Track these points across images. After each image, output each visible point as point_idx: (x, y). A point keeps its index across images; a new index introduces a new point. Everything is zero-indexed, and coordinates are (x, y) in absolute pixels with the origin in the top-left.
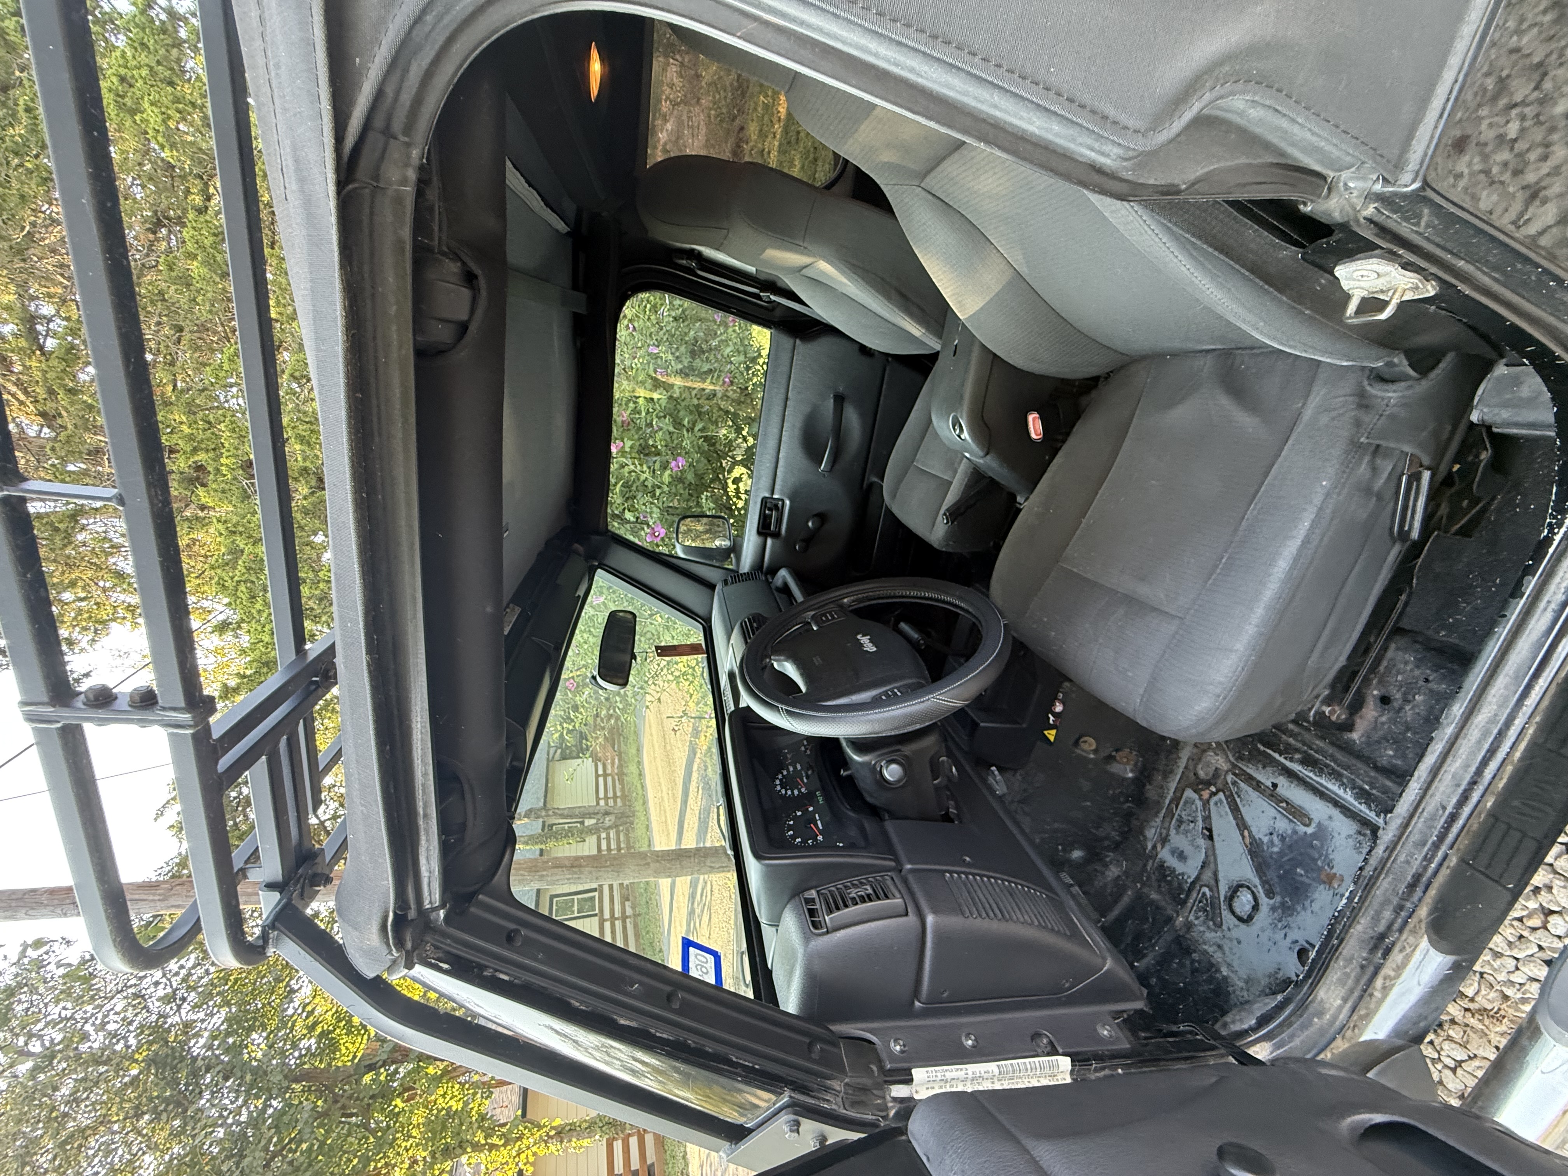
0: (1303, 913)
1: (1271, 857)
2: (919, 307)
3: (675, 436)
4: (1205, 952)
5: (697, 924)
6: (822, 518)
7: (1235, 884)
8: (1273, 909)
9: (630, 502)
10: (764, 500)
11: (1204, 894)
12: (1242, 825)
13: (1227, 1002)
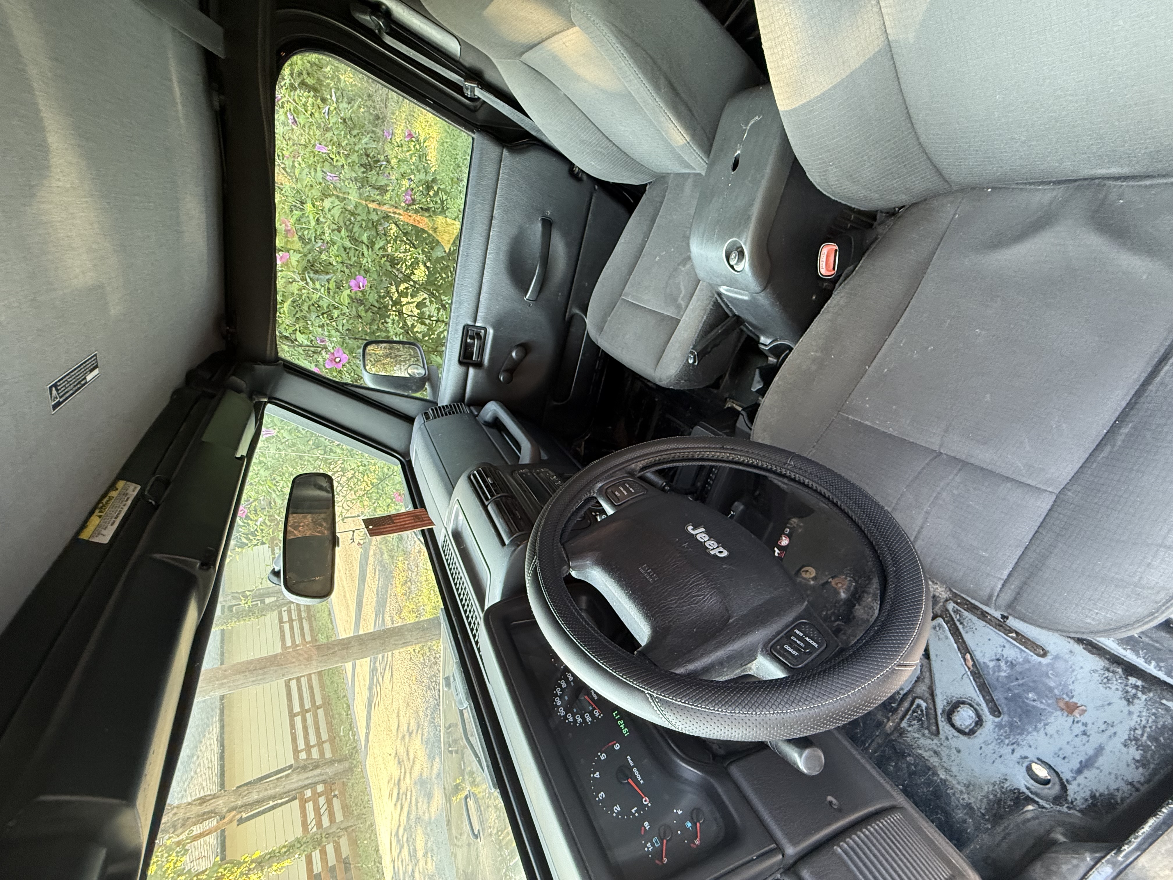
0: (1035, 733)
1: (997, 680)
2: (687, 106)
3: (351, 253)
4: (920, 756)
5: (380, 679)
6: (525, 348)
7: (954, 700)
8: (1000, 726)
9: (301, 323)
10: (466, 329)
11: (919, 706)
12: (964, 649)
13: (948, 804)
